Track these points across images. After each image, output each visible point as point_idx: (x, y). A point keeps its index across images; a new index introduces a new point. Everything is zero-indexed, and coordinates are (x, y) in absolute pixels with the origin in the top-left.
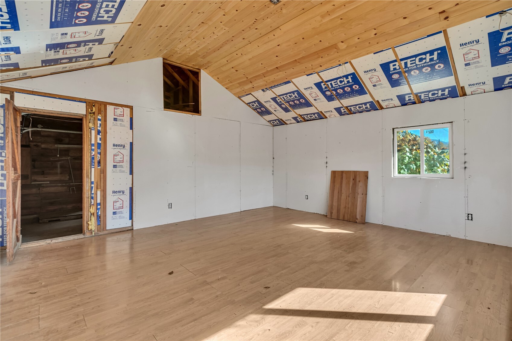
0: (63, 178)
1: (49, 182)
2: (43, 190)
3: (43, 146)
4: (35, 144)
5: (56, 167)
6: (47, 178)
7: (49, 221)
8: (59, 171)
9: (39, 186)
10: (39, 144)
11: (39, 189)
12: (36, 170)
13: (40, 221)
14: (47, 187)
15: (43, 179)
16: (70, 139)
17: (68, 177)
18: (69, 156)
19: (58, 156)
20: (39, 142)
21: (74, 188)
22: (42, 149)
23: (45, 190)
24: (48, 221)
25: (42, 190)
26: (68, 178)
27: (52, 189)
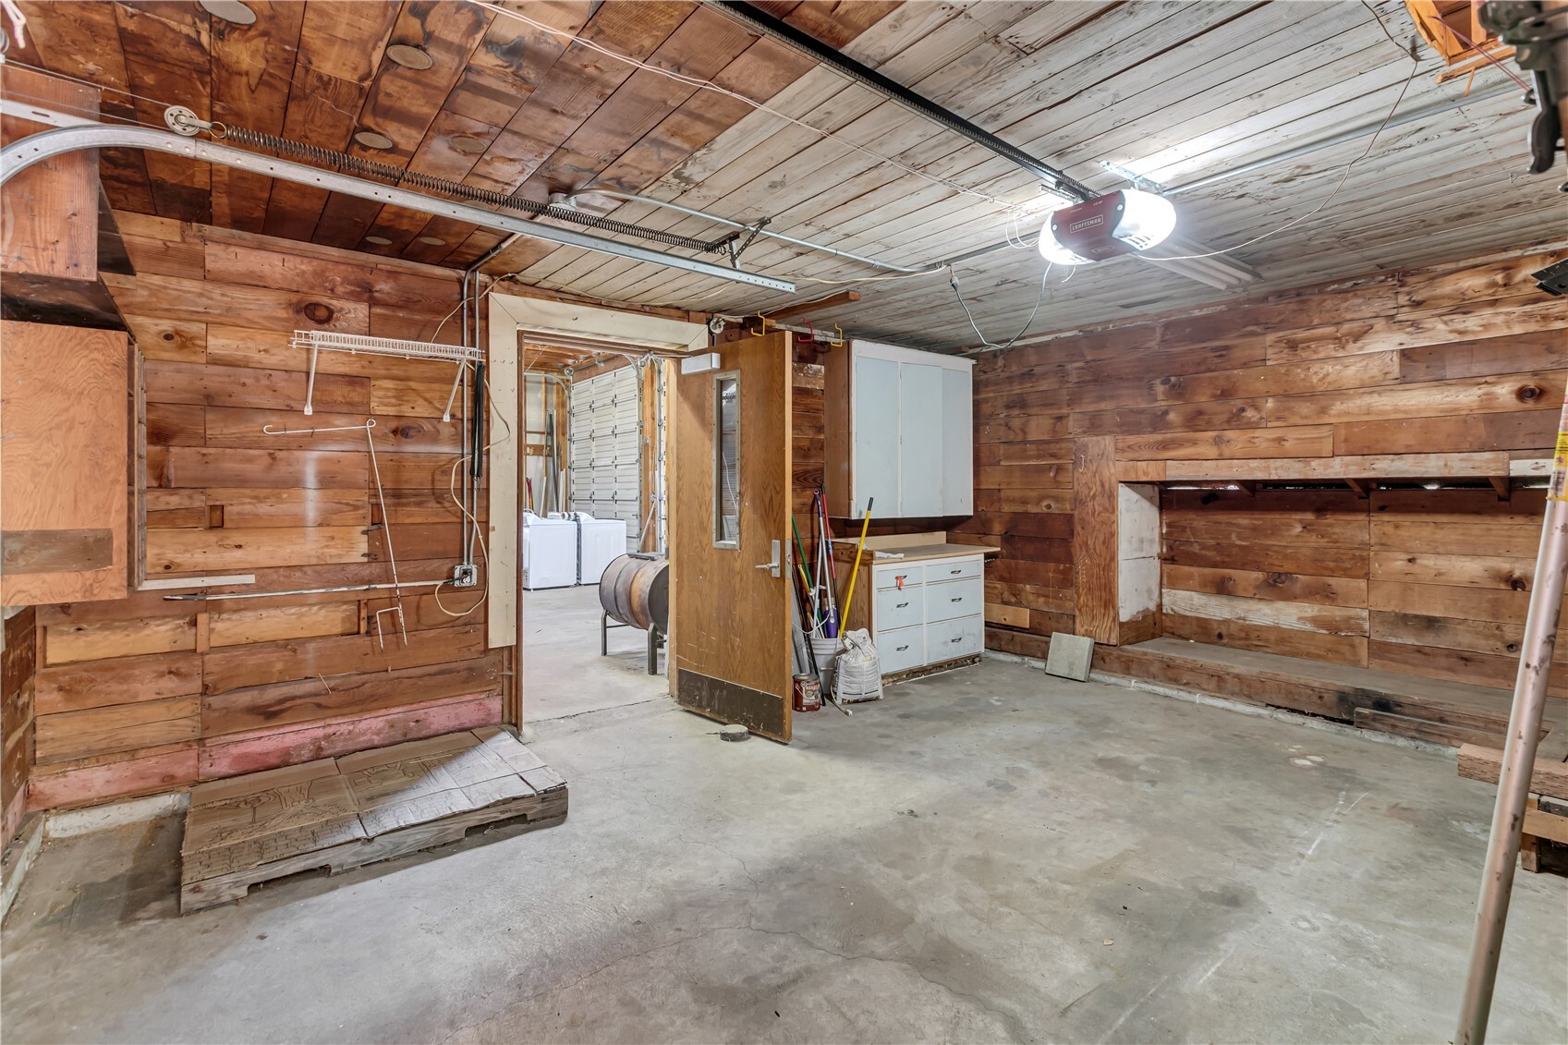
0: (333, 551)
1: (251, 579)
2: (219, 626)
3: (219, 343)
4: (167, 325)
5: (296, 483)
6: (238, 554)
7: (253, 887)
8: (311, 502)
9: (195, 606)
10: (195, 328)
11: (194, 623)
12: (174, 501)
13: (187, 898)
14: (240, 607)
15: (214, 558)
16: (378, 310)
17: (363, 546)
18: (369, 415)
19: (308, 410)
20: (192, 316)
21: (400, 609)
22: (215, 361)
23: (227, 628)
24: (243, 892)
25: (211, 631)
26: (364, 548)
27: (273, 624)
